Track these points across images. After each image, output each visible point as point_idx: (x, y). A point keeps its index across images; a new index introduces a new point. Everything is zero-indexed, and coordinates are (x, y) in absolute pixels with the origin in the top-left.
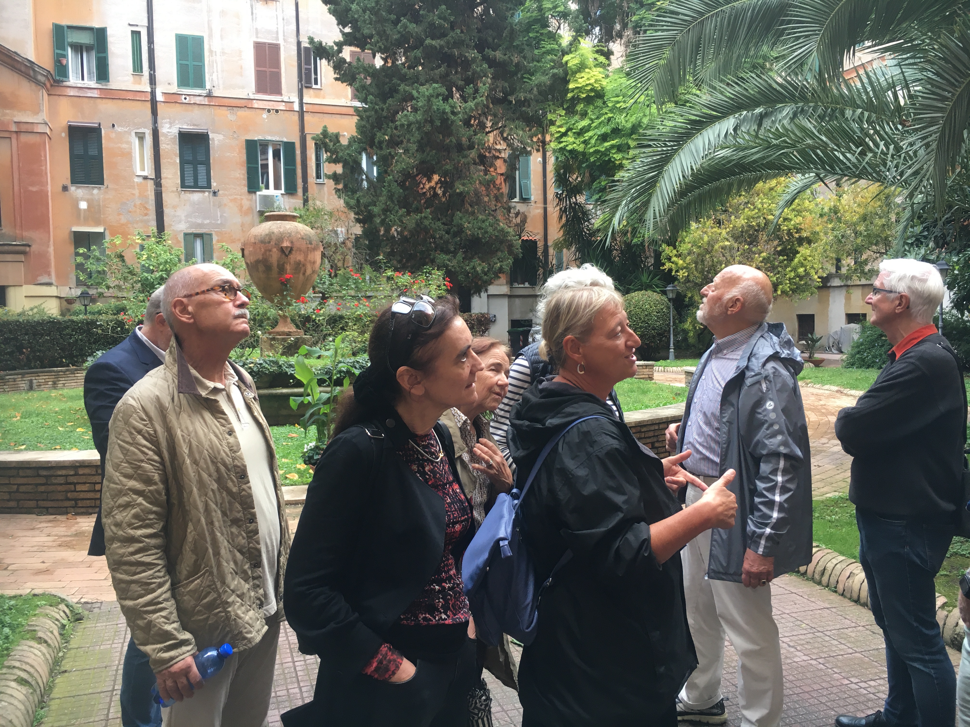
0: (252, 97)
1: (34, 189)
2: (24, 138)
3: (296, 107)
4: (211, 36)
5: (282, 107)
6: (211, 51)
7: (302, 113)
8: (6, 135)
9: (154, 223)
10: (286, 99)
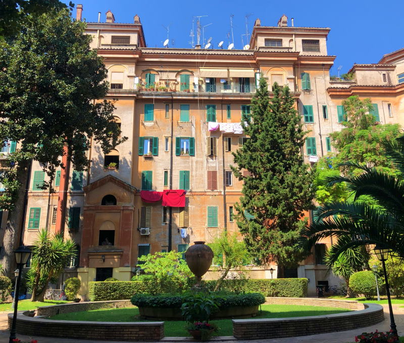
0: (206, 191)
1: (127, 230)
2: (125, 212)
3: (223, 193)
4: (192, 171)
5: (217, 194)
6: (192, 176)
7: (225, 196)
8: (119, 211)
9: (168, 241)
10: (219, 191)
